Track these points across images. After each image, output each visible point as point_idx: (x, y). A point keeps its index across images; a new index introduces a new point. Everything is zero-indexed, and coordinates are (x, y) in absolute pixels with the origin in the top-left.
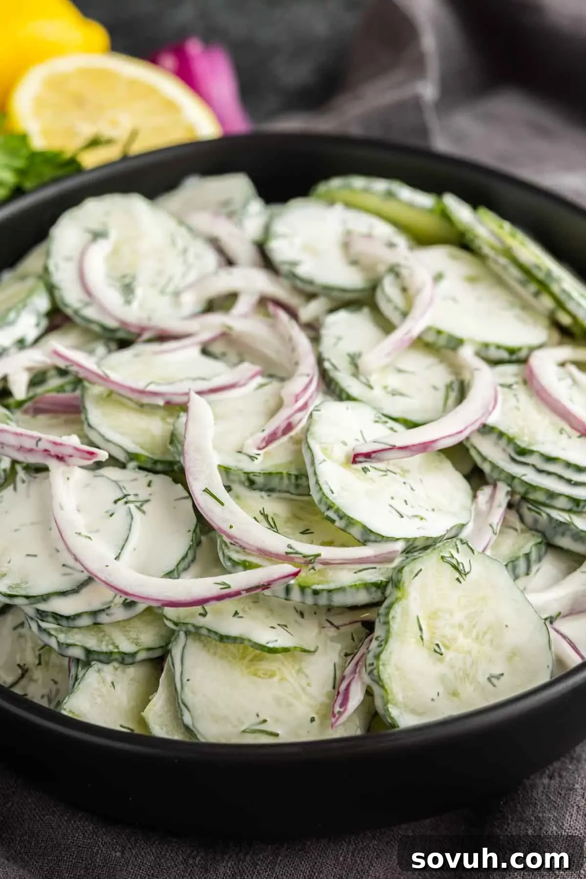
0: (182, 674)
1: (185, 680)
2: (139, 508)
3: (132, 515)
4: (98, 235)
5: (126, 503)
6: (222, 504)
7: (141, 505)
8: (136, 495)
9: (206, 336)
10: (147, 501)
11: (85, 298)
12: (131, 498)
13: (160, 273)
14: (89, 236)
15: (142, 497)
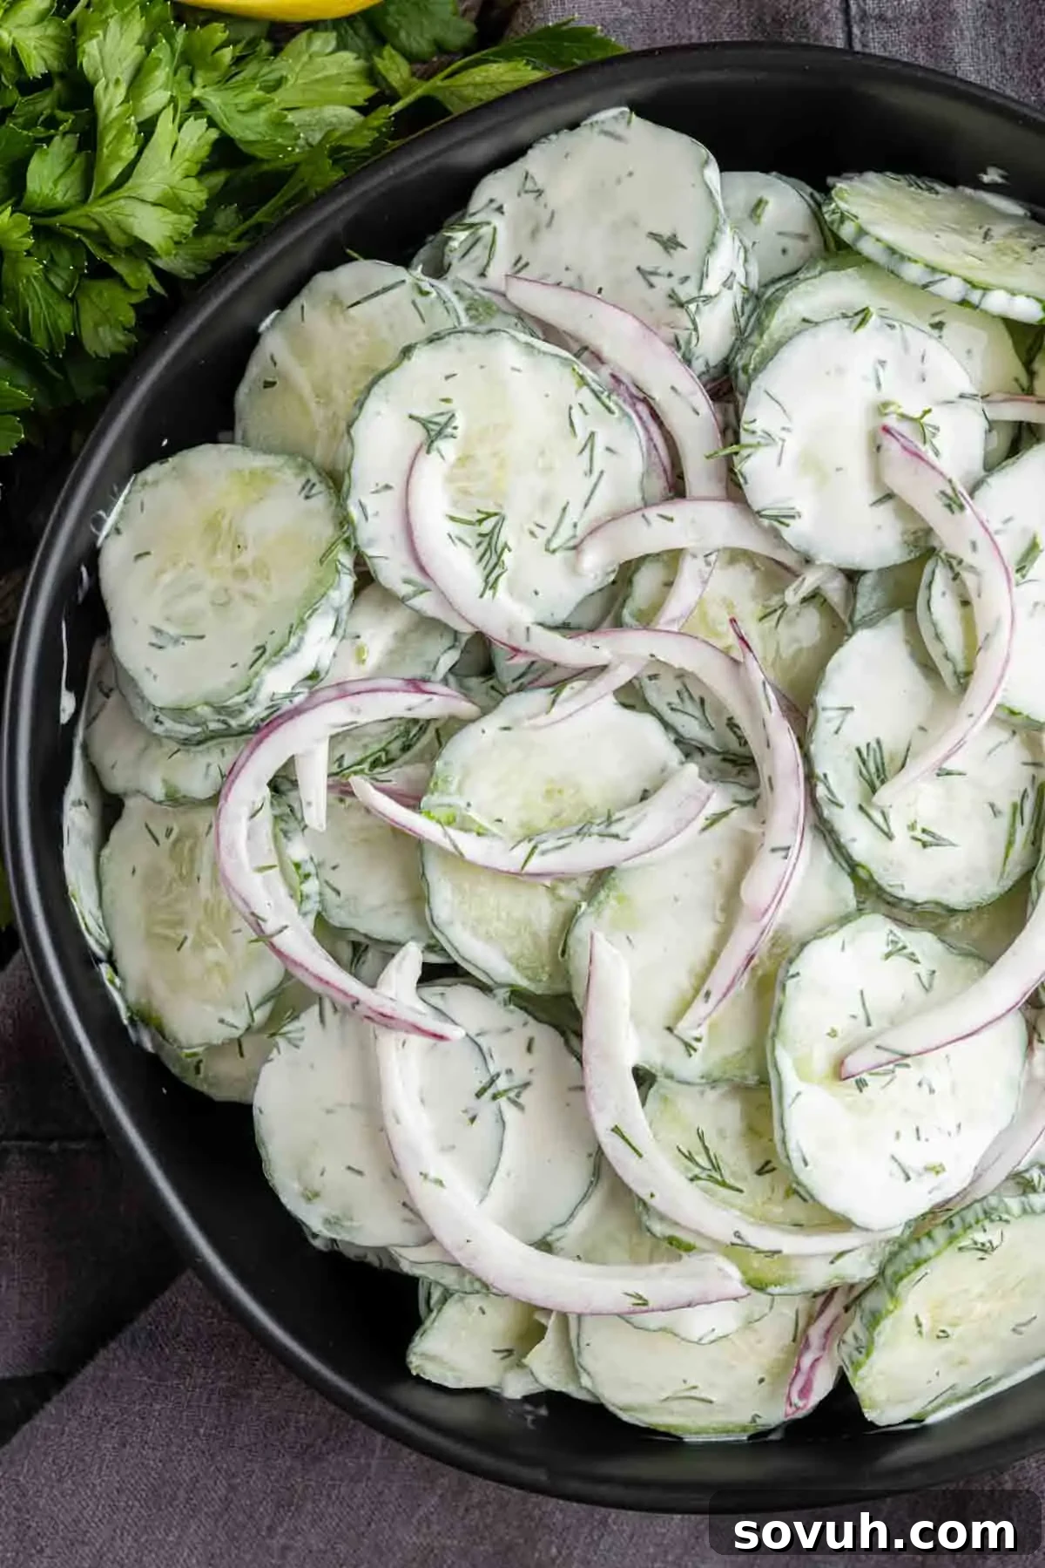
0: (578, 1336)
1: (583, 1344)
2: (515, 1103)
3: (504, 1123)
4: (434, 431)
5: (494, 1097)
6: (640, 1156)
7: (518, 1095)
8: (509, 1072)
9: (622, 675)
10: (526, 1085)
11: (415, 575)
12: (502, 1084)
13: (545, 501)
14: (419, 434)
15: (520, 1076)
